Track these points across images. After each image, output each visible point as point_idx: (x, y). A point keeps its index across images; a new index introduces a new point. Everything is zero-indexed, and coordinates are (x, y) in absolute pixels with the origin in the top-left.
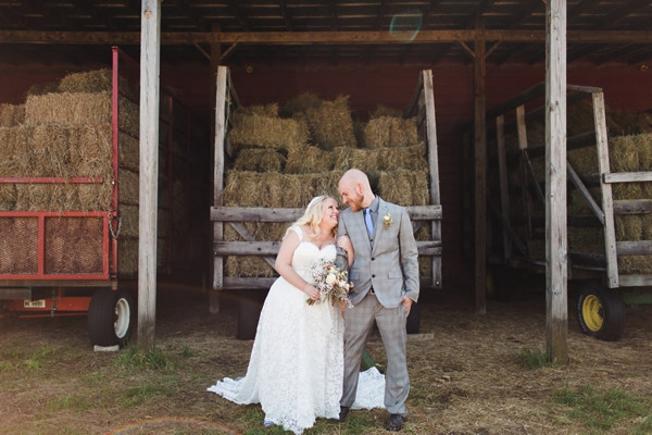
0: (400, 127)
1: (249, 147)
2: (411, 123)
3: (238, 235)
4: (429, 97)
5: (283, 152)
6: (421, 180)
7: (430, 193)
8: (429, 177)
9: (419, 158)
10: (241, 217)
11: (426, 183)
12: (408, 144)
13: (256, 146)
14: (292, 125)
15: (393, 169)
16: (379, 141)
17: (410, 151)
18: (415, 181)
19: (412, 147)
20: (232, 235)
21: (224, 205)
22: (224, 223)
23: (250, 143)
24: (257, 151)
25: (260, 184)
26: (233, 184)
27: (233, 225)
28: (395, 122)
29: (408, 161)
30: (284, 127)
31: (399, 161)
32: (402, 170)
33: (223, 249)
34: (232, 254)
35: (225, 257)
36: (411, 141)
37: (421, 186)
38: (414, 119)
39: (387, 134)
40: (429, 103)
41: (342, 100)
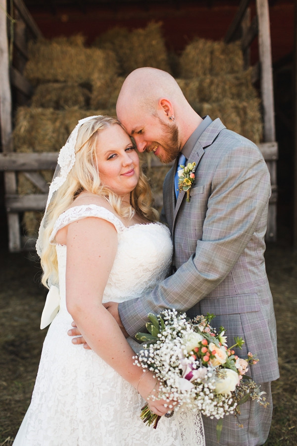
0: (223, 52)
1: (49, 81)
2: (236, 47)
3: (35, 187)
4: (262, 5)
5: (87, 86)
6: (253, 113)
7: (264, 128)
8: (262, 109)
9: (247, 87)
10: (35, 165)
11: (258, 115)
12: (232, 71)
13: (56, 81)
14: (98, 54)
15: (217, 100)
16: (199, 69)
17: (237, 79)
18: (245, 113)
19: (239, 75)
20: (27, 187)
21: (15, 151)
22: (17, 173)
23: (50, 77)
24: (56, 85)
25: (58, 124)
26: (24, 124)
27: (28, 175)
28: (217, 46)
29: (234, 90)
30: (89, 57)
31: (224, 91)
32: (229, 102)
33: (17, 205)
34: (30, 210)
35: (21, 214)
36: (236, 68)
37: (253, 120)
38: (238, 43)
39: (208, 60)
40: (262, 15)
41: (154, 27)
